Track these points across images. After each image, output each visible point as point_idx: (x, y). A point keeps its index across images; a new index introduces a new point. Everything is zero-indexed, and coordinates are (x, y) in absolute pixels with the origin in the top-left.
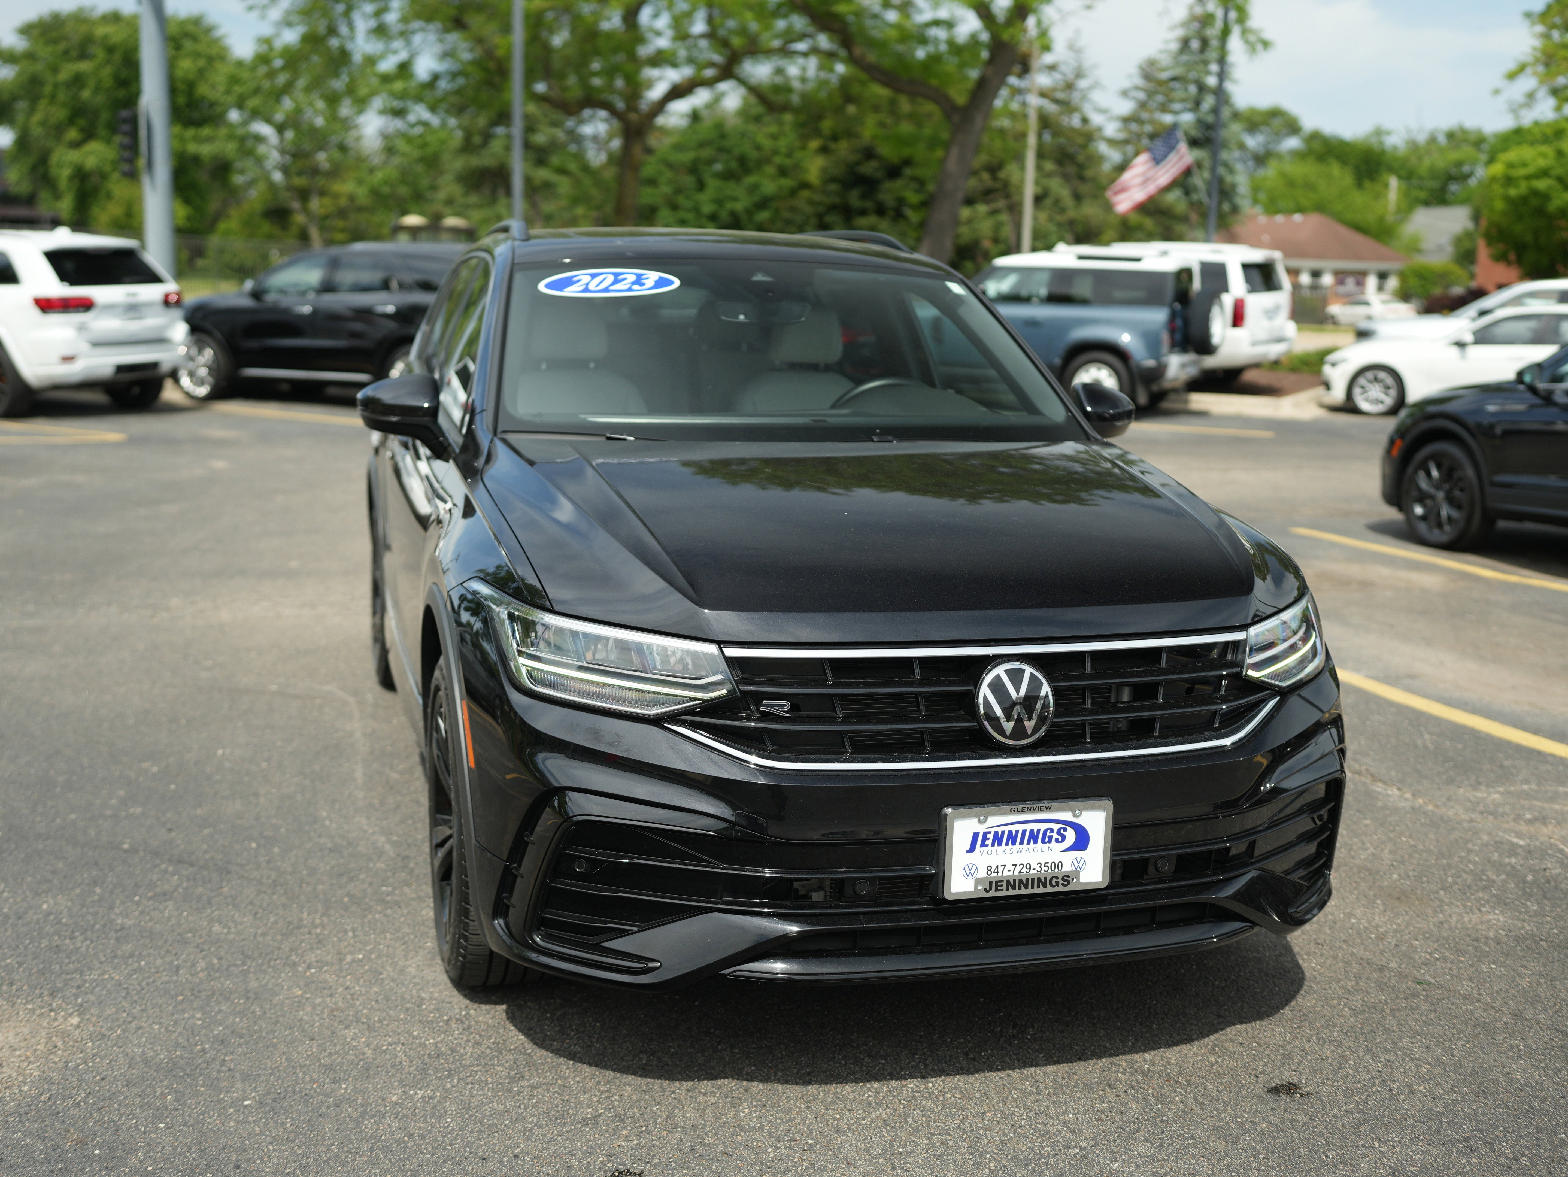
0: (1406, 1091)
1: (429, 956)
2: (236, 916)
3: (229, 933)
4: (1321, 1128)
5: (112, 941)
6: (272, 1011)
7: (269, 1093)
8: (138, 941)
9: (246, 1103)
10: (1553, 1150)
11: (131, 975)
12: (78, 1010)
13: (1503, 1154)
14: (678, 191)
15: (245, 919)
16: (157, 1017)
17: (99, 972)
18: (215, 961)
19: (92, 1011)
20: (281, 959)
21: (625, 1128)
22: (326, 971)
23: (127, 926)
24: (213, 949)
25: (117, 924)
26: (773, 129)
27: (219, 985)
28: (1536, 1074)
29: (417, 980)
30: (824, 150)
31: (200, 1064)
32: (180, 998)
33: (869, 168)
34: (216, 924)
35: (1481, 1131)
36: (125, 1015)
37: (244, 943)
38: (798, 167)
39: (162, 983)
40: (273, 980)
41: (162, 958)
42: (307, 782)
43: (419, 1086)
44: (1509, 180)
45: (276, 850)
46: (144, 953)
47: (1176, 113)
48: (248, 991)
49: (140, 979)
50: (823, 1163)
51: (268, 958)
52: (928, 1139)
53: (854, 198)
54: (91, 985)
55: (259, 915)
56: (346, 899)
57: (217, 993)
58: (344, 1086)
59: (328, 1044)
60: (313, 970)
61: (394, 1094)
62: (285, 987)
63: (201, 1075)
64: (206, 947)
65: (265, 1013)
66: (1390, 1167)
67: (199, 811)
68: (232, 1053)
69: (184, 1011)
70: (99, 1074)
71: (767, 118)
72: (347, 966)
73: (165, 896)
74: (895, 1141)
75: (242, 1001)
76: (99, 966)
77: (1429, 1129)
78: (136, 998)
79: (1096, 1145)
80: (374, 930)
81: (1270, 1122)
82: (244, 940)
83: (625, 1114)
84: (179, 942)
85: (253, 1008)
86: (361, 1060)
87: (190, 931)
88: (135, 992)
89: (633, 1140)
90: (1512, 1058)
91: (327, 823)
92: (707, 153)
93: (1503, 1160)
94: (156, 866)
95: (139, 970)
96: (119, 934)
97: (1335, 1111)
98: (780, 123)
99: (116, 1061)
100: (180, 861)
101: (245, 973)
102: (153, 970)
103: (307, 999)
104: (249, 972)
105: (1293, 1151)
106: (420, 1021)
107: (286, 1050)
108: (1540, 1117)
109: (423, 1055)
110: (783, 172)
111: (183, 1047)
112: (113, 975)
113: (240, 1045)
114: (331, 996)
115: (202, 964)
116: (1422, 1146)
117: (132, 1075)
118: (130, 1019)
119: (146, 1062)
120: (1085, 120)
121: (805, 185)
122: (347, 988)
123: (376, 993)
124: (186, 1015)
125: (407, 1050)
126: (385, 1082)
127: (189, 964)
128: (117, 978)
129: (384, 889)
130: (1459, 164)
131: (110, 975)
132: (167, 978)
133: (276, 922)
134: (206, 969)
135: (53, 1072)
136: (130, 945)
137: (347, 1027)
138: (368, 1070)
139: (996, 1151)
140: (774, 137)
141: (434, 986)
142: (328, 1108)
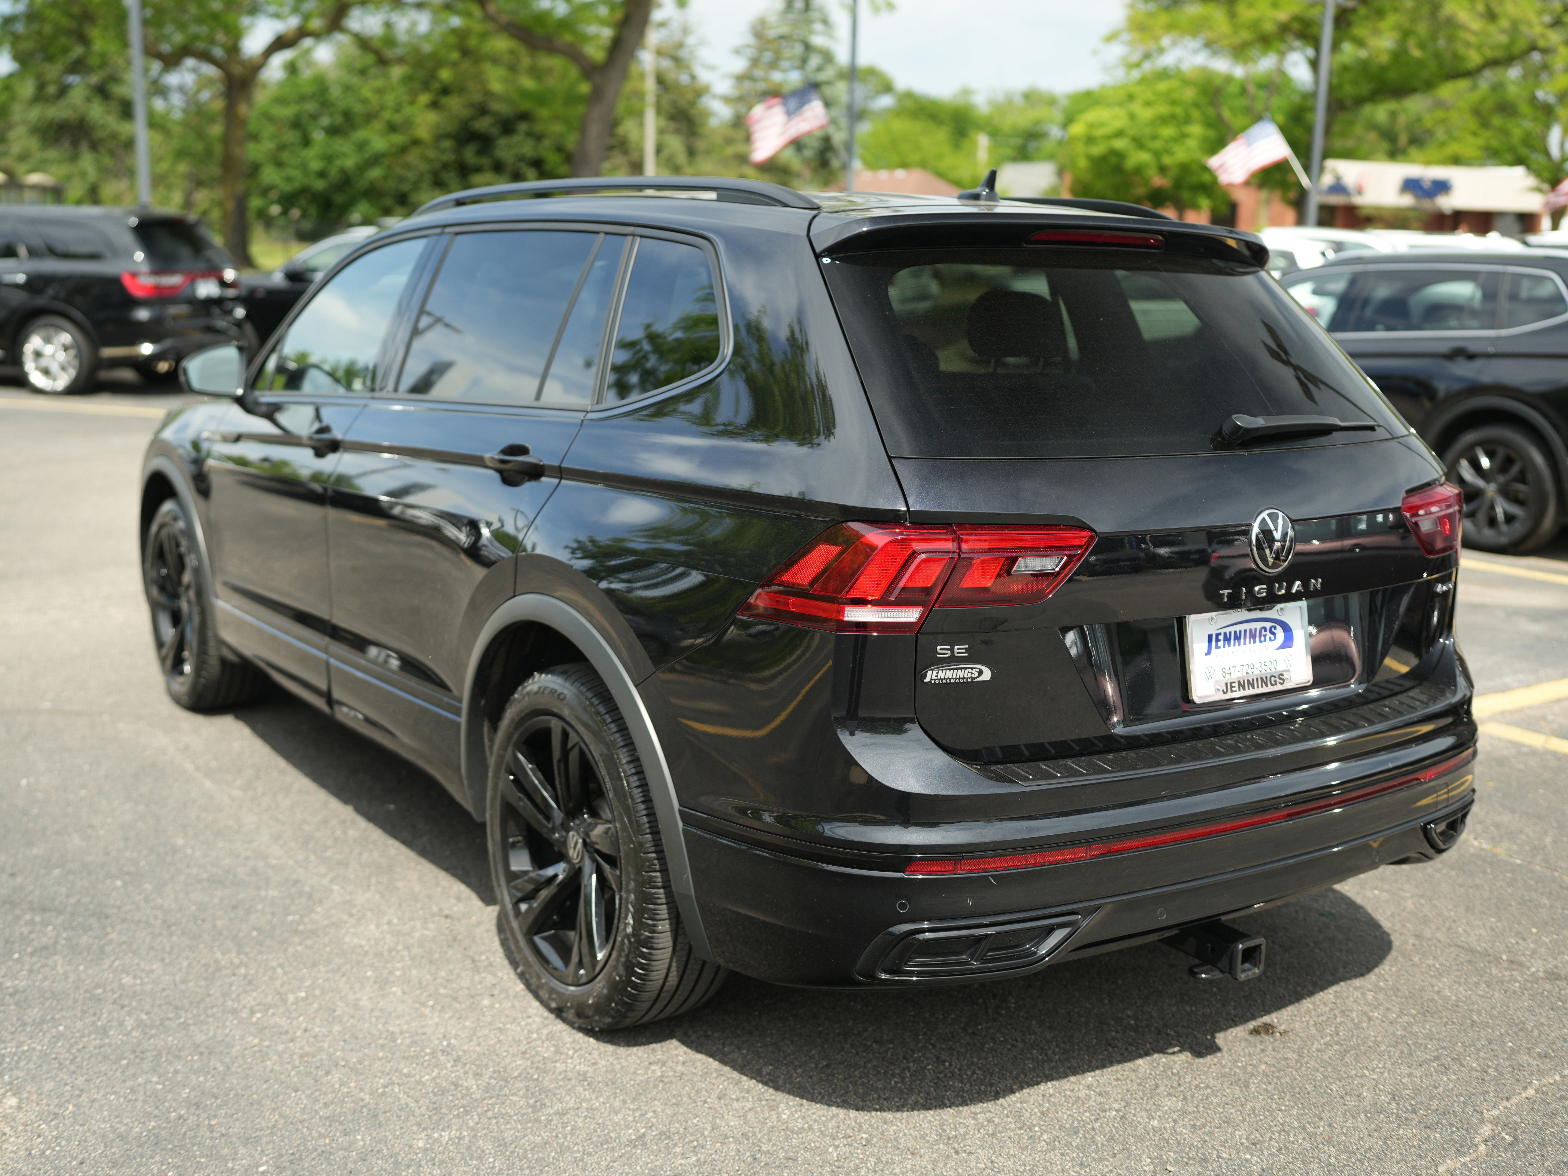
0: (1365, 1018)
1: (377, 986)
2: (142, 964)
3: (142, 984)
4: (1312, 1063)
5: (13, 1007)
6: (236, 1065)
7: (281, 1155)
8: (43, 1004)
9: (261, 1169)
10: (1510, 1058)
11: (55, 1043)
12: (11, 1089)
13: (1472, 1069)
14: (282, 147)
15: (154, 967)
16: (107, 1086)
17: (14, 1043)
18: (144, 1017)
19: (28, 1088)
20: (217, 1006)
21: (675, 1145)
22: (273, 1015)
23: (21, 989)
24: (134, 1004)
25: (8, 988)
26: (379, 83)
27: (162, 1043)
28: (1461, 989)
29: (376, 1013)
30: (434, 105)
31: (185, 1133)
32: (124, 1062)
33: (483, 124)
34: (124, 975)
35: (1443, 1048)
36: (68, 1088)
37: (165, 994)
38: (408, 124)
39: (95, 1048)
40: (220, 1031)
41: (81, 1019)
42: (141, 808)
43: (441, 1127)
44: (1090, 140)
45: (148, 886)
46: (57, 1016)
47: (784, 71)
48: (199, 1046)
49: (67, 1046)
50: (888, 1156)
51: (202, 1006)
52: (974, 1118)
53: (470, 154)
54: (12, 1059)
55: (167, 961)
56: (254, 933)
57: (164, 1052)
58: (359, 1137)
59: (317, 1093)
60: (259, 1015)
61: (419, 1140)
62: (237, 1037)
63: (193, 1145)
64: (126, 1002)
65: (228, 1068)
66: (1389, 1093)
67: (35, 851)
68: (215, 1116)
69: (134, 1076)
70: (75, 1158)
71: (373, 71)
72: (294, 1007)
73: (45, 950)
74: (944, 1124)
75: (196, 1058)
76: (10, 1037)
77: (1402, 1052)
78: (72, 1068)
79: (1128, 1105)
80: (304, 964)
81: (1266, 1063)
82: (164, 990)
83: (669, 1130)
84: (90, 999)
85: (212, 1063)
86: (363, 1107)
87: (97, 986)
88: (68, 1062)
89: (691, 1157)
90: (1435, 977)
91: (189, 851)
92: (310, 107)
93: (1475, 1074)
94: (18, 918)
95: (59, 1036)
96: (17, 998)
97: (1316, 1046)
98: (387, 77)
99: (85, 1141)
100: (44, 910)
101: (185, 1026)
102: (77, 1035)
103: (268, 1047)
104: (189, 1025)
105: (1301, 1088)
106: (404, 1058)
107: (273, 1105)
108: (1484, 1030)
109: (427, 1093)
110: (392, 128)
111: (156, 1116)
112: (33, 1045)
113: (219, 1107)
114: (292, 1041)
115: (130, 1023)
116: (1405, 1070)
117: (114, 1154)
118: (77, 1092)
119: (122, 1137)
120: (693, 77)
121: (416, 142)
122: (305, 1030)
123: (340, 1032)
124: (140, 1080)
125: (407, 1090)
126: (402, 1128)
127: (115, 1023)
128: (39, 1048)
129: (290, 918)
130: (1037, 123)
131: (29, 1045)
132: (98, 1042)
133: (189, 966)
134: (138, 1026)
135: (17, 1162)
136: (36, 1010)
137: (328, 1073)
138: (375, 1116)
139: (1042, 1123)
140: (380, 92)
141: (397, 1017)
142: (355, 1163)
